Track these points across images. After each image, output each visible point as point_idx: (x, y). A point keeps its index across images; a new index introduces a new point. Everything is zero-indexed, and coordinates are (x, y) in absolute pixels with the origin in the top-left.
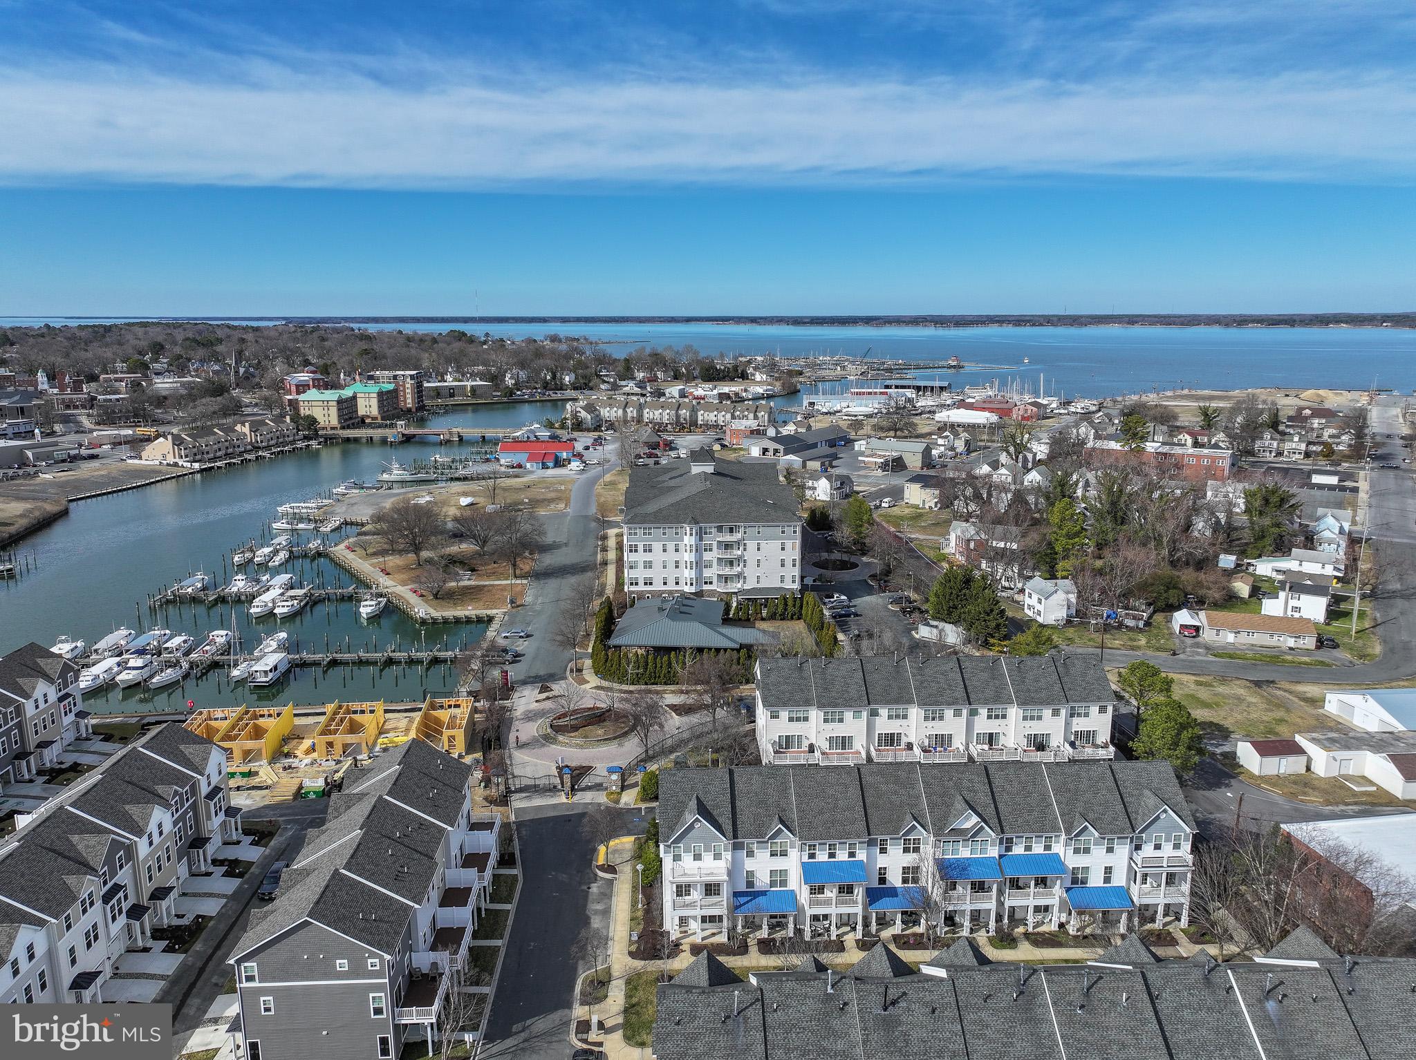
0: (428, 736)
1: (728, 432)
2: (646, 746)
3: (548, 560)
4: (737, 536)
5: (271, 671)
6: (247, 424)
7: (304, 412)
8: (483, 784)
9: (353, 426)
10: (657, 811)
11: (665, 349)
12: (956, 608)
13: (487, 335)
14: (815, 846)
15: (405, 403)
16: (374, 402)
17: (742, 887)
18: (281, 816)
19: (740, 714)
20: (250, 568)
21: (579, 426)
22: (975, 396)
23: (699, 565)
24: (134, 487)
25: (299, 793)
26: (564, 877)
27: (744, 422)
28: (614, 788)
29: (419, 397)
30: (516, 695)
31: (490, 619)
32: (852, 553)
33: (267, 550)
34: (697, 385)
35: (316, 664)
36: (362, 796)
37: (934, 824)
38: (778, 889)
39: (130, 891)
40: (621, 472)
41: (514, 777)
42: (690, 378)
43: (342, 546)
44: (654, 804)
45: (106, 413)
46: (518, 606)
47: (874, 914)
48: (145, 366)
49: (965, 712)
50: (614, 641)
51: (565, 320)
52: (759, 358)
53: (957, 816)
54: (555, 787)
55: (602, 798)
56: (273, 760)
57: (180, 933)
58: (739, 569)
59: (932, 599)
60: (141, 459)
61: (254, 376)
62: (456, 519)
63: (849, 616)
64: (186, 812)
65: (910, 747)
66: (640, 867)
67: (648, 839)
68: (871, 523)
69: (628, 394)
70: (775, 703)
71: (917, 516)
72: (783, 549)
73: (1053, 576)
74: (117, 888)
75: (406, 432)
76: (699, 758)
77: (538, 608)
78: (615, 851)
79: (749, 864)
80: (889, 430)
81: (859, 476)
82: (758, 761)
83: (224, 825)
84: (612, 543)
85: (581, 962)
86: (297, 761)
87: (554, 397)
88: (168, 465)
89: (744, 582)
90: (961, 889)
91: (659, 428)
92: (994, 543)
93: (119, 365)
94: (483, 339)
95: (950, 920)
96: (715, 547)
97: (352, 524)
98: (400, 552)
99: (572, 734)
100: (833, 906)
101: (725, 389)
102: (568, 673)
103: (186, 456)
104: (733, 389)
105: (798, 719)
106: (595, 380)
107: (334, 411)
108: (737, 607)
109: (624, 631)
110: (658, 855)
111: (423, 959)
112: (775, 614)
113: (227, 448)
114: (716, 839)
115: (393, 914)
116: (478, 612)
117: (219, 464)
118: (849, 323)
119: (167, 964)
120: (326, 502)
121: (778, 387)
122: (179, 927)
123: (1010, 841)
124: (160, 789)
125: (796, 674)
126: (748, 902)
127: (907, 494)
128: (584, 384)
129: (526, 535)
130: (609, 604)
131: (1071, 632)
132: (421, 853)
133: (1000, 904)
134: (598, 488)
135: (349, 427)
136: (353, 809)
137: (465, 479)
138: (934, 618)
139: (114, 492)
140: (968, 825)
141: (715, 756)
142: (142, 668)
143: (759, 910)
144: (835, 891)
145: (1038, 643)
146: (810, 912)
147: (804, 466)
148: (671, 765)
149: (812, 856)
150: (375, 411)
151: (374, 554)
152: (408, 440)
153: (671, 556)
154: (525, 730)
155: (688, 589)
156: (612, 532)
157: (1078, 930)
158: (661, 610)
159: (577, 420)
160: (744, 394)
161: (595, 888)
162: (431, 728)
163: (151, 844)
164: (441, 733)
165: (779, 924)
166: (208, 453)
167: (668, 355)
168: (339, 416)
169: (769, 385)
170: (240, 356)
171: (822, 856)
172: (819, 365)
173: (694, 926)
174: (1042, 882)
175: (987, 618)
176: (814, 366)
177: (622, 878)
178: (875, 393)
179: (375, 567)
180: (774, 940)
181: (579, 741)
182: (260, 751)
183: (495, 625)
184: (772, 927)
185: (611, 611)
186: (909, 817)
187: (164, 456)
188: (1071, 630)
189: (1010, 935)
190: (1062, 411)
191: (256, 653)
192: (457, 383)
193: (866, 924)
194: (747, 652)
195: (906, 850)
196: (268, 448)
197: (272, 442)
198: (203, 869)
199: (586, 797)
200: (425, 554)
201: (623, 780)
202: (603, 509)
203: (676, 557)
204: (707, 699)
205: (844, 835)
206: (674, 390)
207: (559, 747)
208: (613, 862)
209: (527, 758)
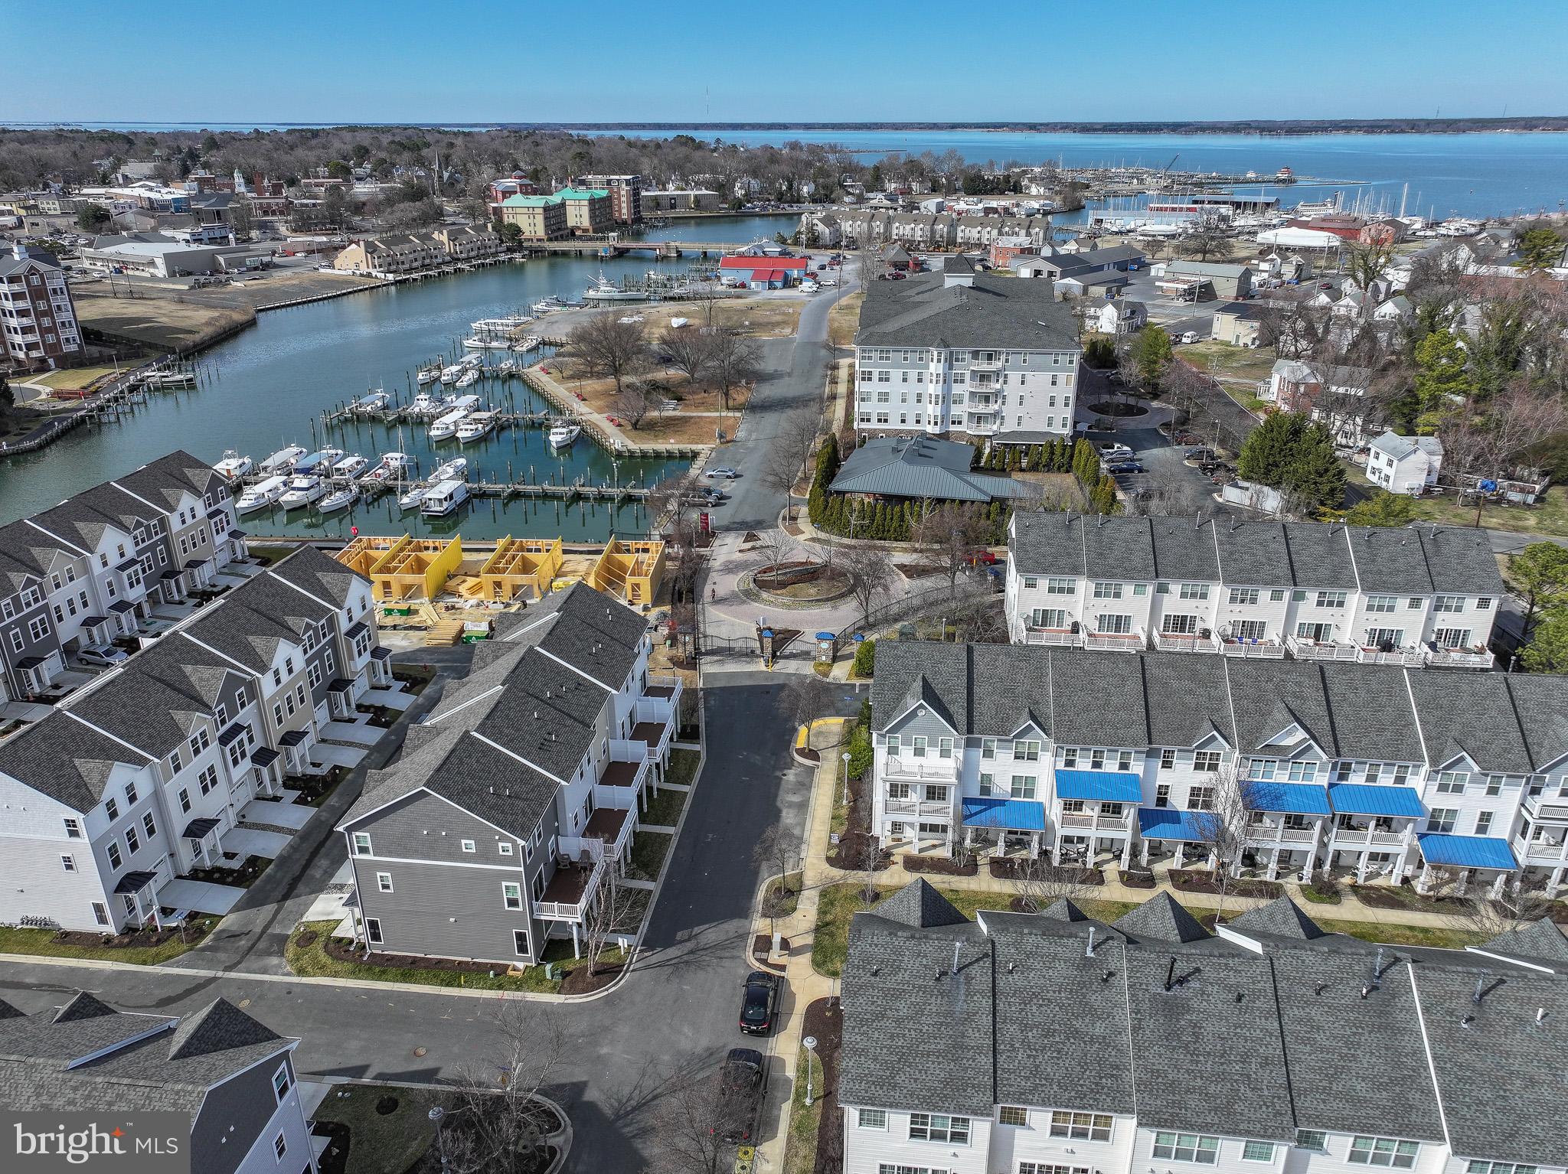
0: (610, 583)
1: (993, 251)
2: (866, 611)
3: (767, 391)
4: (996, 365)
5: (446, 499)
6: (445, 232)
7: (507, 219)
8: (669, 642)
9: (562, 238)
10: (871, 691)
11: (924, 155)
12: (1277, 466)
13: (718, 140)
14: (1074, 751)
15: (620, 214)
16: (585, 211)
17: (975, 793)
18: (438, 662)
19: (986, 580)
20: (437, 387)
21: (814, 242)
22: (1310, 214)
23: (947, 399)
24: (325, 299)
25: (460, 638)
26: (757, 759)
27: (1014, 239)
28: (824, 658)
29: (635, 207)
30: (717, 542)
31: (695, 455)
32: (1140, 396)
33: (455, 368)
34: (959, 199)
35: (496, 495)
36: (514, 644)
37: (1241, 737)
38: (1022, 799)
39: (256, 732)
40: (859, 295)
41: (705, 636)
42: (951, 190)
43: (537, 368)
44: (871, 681)
45: (302, 218)
46: (728, 442)
47: (1147, 843)
48: (347, 171)
49: (1287, 595)
50: (837, 485)
51: (808, 127)
52: (1037, 170)
53: (1275, 730)
54: (753, 652)
55: (808, 669)
56: (435, 599)
57: (313, 784)
58: (996, 407)
59: (1245, 453)
60: (334, 268)
61: (458, 182)
62: (664, 341)
63: (1132, 471)
64: (323, 649)
65: (1206, 634)
66: (846, 757)
67: (860, 723)
68: (1169, 359)
69: (876, 208)
70: (1031, 568)
71: (1229, 354)
72: (1054, 383)
73: (1410, 432)
74: (237, 729)
75: (618, 246)
76: (930, 630)
77: (750, 444)
78: (819, 734)
79: (985, 766)
80: (1196, 251)
81: (1155, 306)
82: (1005, 638)
83: (371, 667)
84: (843, 374)
85: (764, 866)
86: (461, 600)
87: (789, 210)
88: (362, 275)
89: (1001, 424)
90: (1268, 821)
91: (909, 246)
92: (1334, 389)
93: (321, 170)
94: (713, 146)
95: (1249, 859)
96: (967, 378)
97: (551, 344)
98: (600, 376)
99: (779, 592)
100: (1092, 827)
101: (994, 203)
102: (780, 521)
103: (380, 266)
104: (1003, 203)
105: (1061, 590)
106: (838, 191)
107: (540, 220)
108: (990, 453)
109: (849, 474)
110: (870, 743)
111: (572, 845)
112: (1038, 464)
113: (424, 258)
114: (944, 731)
115: (532, 790)
116: (682, 447)
117: (414, 276)
118: (1151, 130)
119: (297, 816)
120: (524, 319)
121: (1057, 203)
122: (313, 777)
123: (1346, 767)
124: (291, 620)
125: (1062, 534)
126: (981, 812)
127: (1216, 327)
128: (824, 196)
129: (741, 359)
130: (832, 444)
131: (1428, 505)
132: (575, 719)
133: (1323, 845)
134: (832, 312)
135: (556, 239)
136: (500, 661)
137: (681, 298)
138: (1247, 478)
139: (304, 302)
140: (1289, 741)
141: (951, 629)
142: (307, 489)
143: (995, 822)
144: (1098, 809)
145: (1389, 515)
146: (1061, 832)
147: (1085, 291)
148: (895, 636)
149: (1070, 763)
150: (586, 222)
151: (572, 377)
152: (621, 254)
153: (913, 387)
154: (723, 584)
155: (930, 429)
156: (844, 362)
157: (1430, 889)
158: (896, 450)
159: (813, 234)
160: (1015, 210)
161: (791, 776)
162: (613, 575)
163: (278, 682)
164: (623, 580)
165: (1020, 842)
166: (403, 263)
167: (927, 163)
168: (546, 226)
169: (1047, 198)
170: (446, 160)
171: (1084, 765)
172: (1110, 178)
173: (910, 834)
174: (1385, 823)
175: (1318, 480)
176: (1104, 178)
177: (825, 766)
178: (1181, 209)
179: (570, 392)
180: (1011, 860)
181: (786, 600)
182: (420, 587)
183: (700, 462)
184: (1010, 845)
185: (835, 450)
186: (1207, 725)
187: (357, 265)
188: (1430, 502)
189: (1332, 886)
190: (1429, 233)
191: (431, 479)
192: (679, 192)
193: (1135, 853)
194: (1001, 506)
195: (1198, 767)
196: (468, 260)
197: (472, 254)
198: (346, 714)
199: (790, 667)
200: (626, 379)
201: (836, 649)
202: (836, 335)
203: (919, 388)
204: (946, 561)
205: (1115, 742)
206: (930, 204)
207: (762, 606)
208: (815, 746)
209: (723, 616)
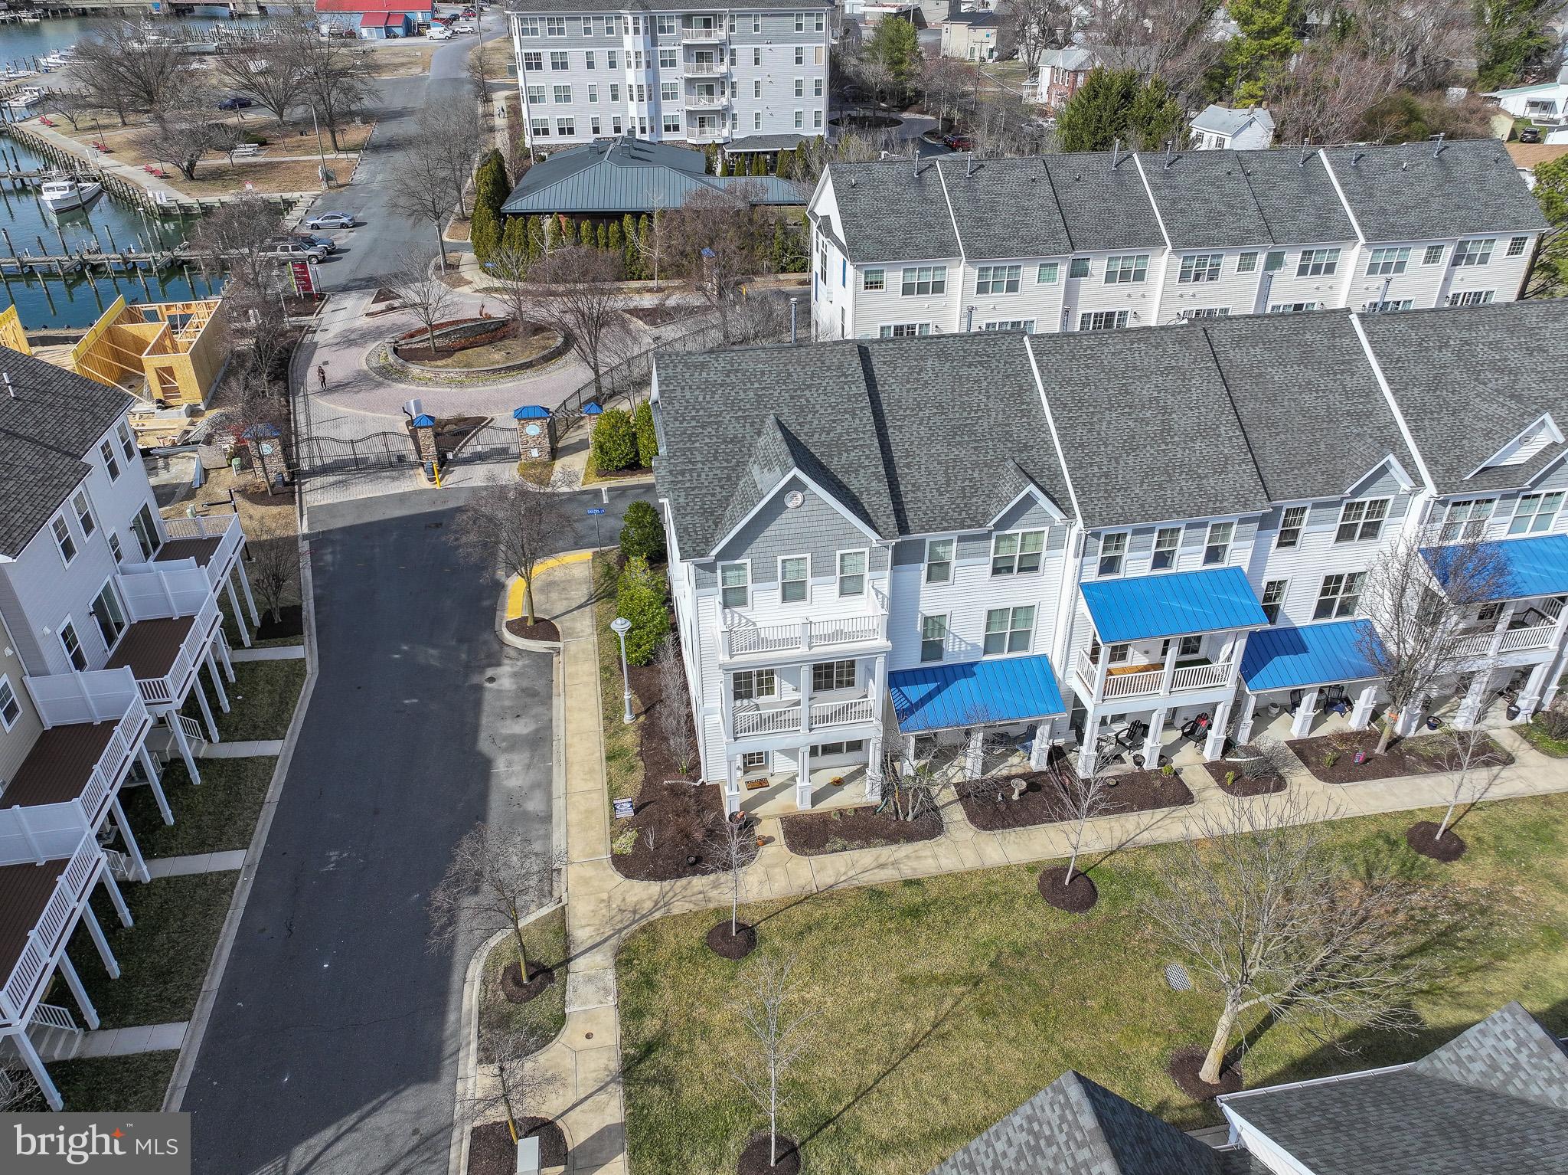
2: (596, 372)
3: (394, 130)
4: (718, 35)
8: (236, 462)
17: (912, 660)
23: (654, 92)
26: (431, 656)
28: (535, 453)
31: (289, 204)
37: (1431, 460)
38: (1005, 656)
41: (311, 443)
43: (36, 122)
46: (340, 186)
47: (1254, 697)
49: (1260, 260)
50: (512, 207)
54: (401, 459)
55: (508, 474)
58: (724, 101)
66: (620, 626)
67: (627, 554)
70: (873, 254)
72: (799, 60)
77: (374, 188)
78: (549, 586)
79: (932, 599)
89: (734, 126)
96: (679, 57)
99: (439, 363)
102: (430, 271)
105: (923, 288)
108: (724, 168)
109: (527, 194)
114: (847, 536)
116: (267, 196)
120: (24, 72)
125: (912, 193)
126: (930, 696)
130: (497, 159)
140: (1523, 455)
146: (1094, 710)
149: (1109, 565)
153: (603, 77)
154: (339, 363)
156: (499, 95)
161: (504, 679)
164: (139, 363)
171: (1136, 565)
173: (788, 768)
177: (573, 648)
179: (86, 144)
180: (1002, 782)
181: (454, 373)
183: (297, 212)
185: (502, 170)
195: (1345, 534)
199: (477, 476)
201: (554, 438)
203: (612, 77)
205: (1196, 505)
207: (413, 387)
208: (546, 611)
209: (342, 410)
